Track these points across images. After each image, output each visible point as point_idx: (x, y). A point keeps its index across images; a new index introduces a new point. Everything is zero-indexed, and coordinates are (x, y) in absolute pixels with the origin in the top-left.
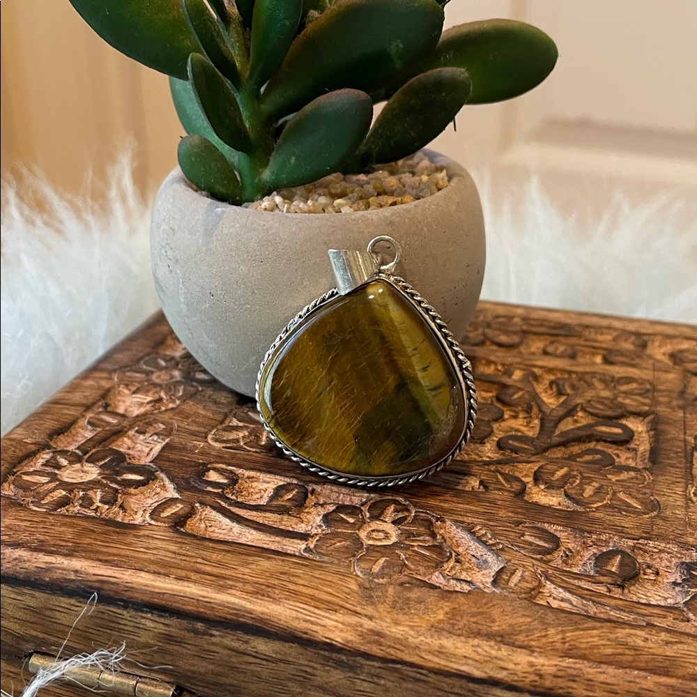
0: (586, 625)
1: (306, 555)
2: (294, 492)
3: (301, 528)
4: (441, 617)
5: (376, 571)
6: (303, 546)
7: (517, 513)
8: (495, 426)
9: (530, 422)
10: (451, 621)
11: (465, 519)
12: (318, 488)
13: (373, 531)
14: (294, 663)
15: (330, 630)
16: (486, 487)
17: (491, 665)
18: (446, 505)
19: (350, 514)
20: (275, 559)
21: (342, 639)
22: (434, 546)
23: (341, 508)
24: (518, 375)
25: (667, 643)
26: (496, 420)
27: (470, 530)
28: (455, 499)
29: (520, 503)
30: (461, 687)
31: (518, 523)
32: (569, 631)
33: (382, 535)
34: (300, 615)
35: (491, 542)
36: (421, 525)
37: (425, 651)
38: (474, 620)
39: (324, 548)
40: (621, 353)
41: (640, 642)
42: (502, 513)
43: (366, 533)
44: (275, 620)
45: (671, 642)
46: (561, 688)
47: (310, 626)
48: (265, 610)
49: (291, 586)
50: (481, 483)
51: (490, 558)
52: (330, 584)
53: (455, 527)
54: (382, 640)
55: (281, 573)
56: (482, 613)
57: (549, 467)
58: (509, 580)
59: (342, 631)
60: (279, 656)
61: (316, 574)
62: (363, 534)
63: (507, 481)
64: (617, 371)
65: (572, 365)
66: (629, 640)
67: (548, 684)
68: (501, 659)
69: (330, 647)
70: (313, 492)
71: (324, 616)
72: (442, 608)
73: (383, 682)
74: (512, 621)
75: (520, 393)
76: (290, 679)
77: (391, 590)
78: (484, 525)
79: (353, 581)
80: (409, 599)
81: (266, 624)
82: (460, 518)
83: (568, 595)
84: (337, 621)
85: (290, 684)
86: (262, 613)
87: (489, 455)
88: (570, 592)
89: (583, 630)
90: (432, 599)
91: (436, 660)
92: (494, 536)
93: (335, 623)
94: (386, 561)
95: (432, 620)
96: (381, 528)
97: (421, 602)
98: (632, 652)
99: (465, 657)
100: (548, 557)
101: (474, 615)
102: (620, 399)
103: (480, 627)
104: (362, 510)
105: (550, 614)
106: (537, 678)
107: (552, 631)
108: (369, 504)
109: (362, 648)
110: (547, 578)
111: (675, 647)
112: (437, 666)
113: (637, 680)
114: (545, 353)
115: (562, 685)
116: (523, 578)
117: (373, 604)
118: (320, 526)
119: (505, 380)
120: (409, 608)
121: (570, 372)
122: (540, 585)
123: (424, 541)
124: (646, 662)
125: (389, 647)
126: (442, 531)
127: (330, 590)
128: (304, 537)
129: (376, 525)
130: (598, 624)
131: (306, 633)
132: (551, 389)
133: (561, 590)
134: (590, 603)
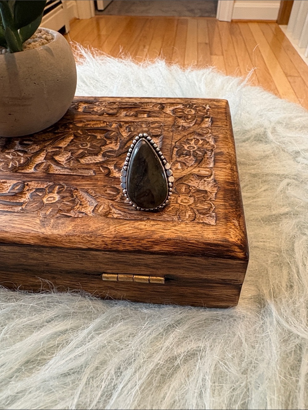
0: (124, 223)
1: (22, 211)
2: (19, 186)
3: (22, 200)
4: (70, 228)
5: (48, 214)
6: (20, 208)
7: (105, 182)
8: (103, 148)
9: (116, 144)
10: (74, 230)
11: (85, 188)
12: (30, 183)
13: (49, 198)
14: (19, 253)
15: (28, 240)
16: (95, 173)
17: (89, 244)
18: (78, 183)
19: (40, 192)
20: (8, 215)
21: (33, 242)
22: (72, 200)
23: (37, 190)
24: (114, 125)
25: (153, 225)
26: (103, 146)
27: (87, 192)
28: (82, 180)
29: (107, 178)
30: (80, 252)
31: (104, 186)
32: (118, 226)
33: (52, 199)
34: (16, 236)
35: (94, 195)
36: (67, 192)
37: (64, 242)
38: (82, 228)
39: (28, 207)
40: (154, 112)
41: (143, 227)
42: (99, 183)
43: (46, 199)
44: (7, 239)
45: (154, 225)
46: (114, 248)
47: (21, 239)
48: (2, 236)
49: (13, 225)
50: (94, 172)
51: (93, 201)
52: (29, 222)
53: (81, 192)
54: (48, 240)
55: (10, 220)
56: (86, 224)
57: (120, 162)
58: (98, 210)
59: (33, 239)
60: (13, 251)
61: (24, 218)
62: (45, 200)
63: (104, 170)
64: (151, 119)
65: (134, 119)
66: (139, 226)
67: (109, 247)
68: (92, 241)
69: (29, 245)
70: (27, 185)
71: (25, 235)
72: (71, 225)
73: (52, 254)
74: (97, 226)
75: (114, 133)
76: (20, 258)
77: (52, 221)
78: (92, 189)
79: (38, 219)
80: (59, 223)
81: (4, 241)
82: (83, 188)
83: (120, 212)
84: (30, 236)
85: (21, 259)
86: (2, 237)
87: (100, 160)
88: (121, 211)
89: (123, 225)
90: (67, 222)
91: (69, 244)
92: (95, 192)
93: (30, 237)
94: (52, 209)
95: (67, 230)
96: (52, 196)
97: (63, 224)
98: (140, 231)
99: (79, 242)
100: (115, 198)
101: (82, 226)
102: (151, 131)
103: (85, 230)
104: (45, 190)
105: (112, 221)
106: (105, 246)
107: (111, 227)
108: (49, 186)
109: (41, 244)
110: (113, 207)
111: (155, 227)
112: (69, 247)
113: (140, 241)
114: (126, 116)
115: (115, 247)
116: (104, 208)
117: (45, 227)
118: (29, 199)
119: (109, 128)
120: (58, 227)
121: (133, 122)
122: (110, 210)
123: (69, 199)
124: (144, 234)
125: (51, 242)
126: (76, 194)
127: (28, 224)
128: (21, 204)
129: (51, 195)
130: (129, 222)
131: (20, 242)
132: (126, 129)
133: (117, 210)
134: (128, 214)
